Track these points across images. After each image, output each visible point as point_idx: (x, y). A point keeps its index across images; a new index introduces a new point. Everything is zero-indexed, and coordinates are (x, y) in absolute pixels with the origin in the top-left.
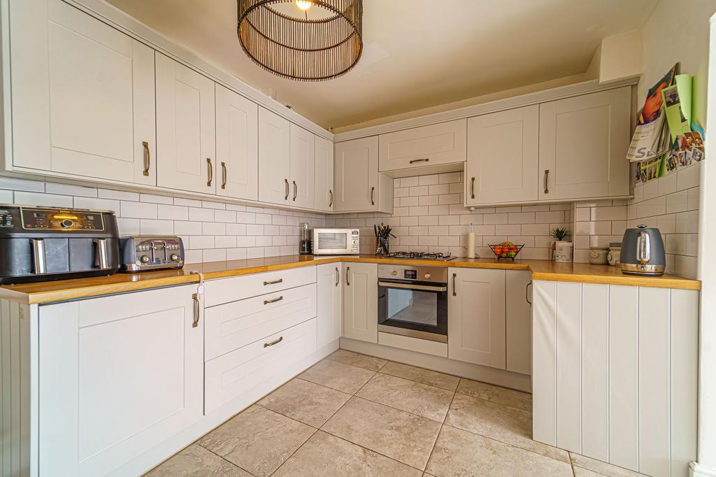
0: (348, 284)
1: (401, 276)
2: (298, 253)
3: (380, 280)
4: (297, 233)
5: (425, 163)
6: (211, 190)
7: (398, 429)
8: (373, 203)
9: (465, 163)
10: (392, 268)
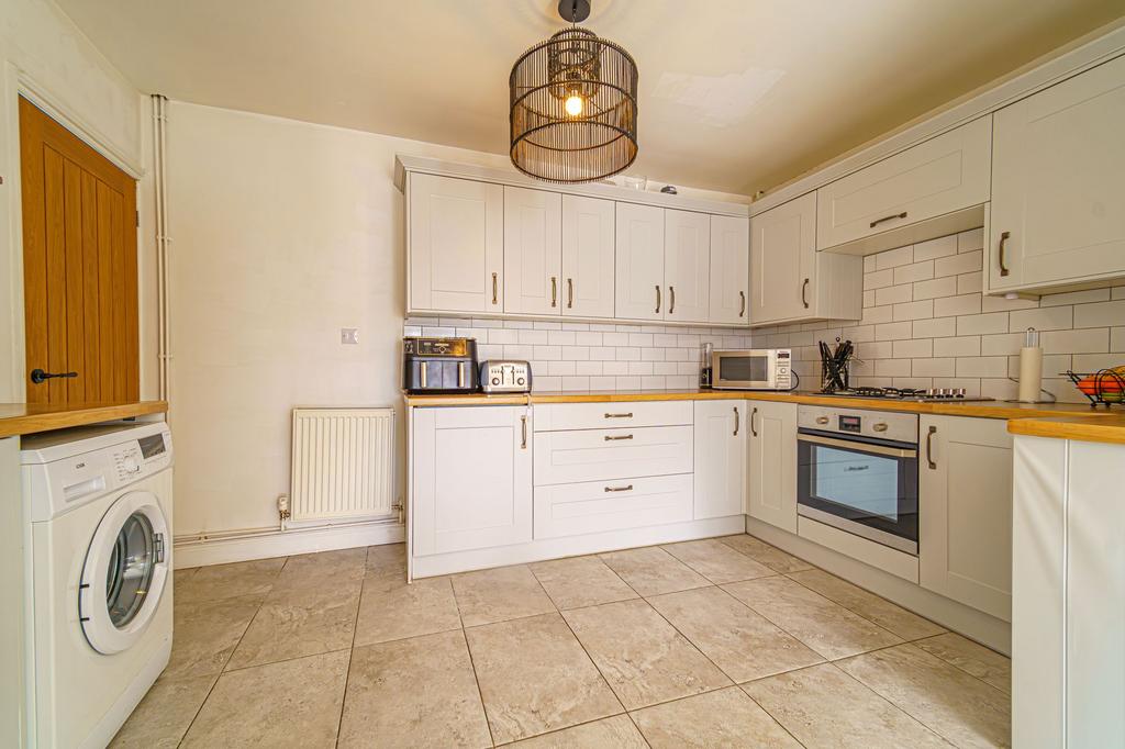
0: (755, 434)
1: (833, 426)
2: (697, 387)
3: (801, 431)
4: (697, 358)
5: (900, 222)
6: (556, 311)
7: (745, 637)
8: (806, 306)
9: (987, 206)
10: (818, 412)
